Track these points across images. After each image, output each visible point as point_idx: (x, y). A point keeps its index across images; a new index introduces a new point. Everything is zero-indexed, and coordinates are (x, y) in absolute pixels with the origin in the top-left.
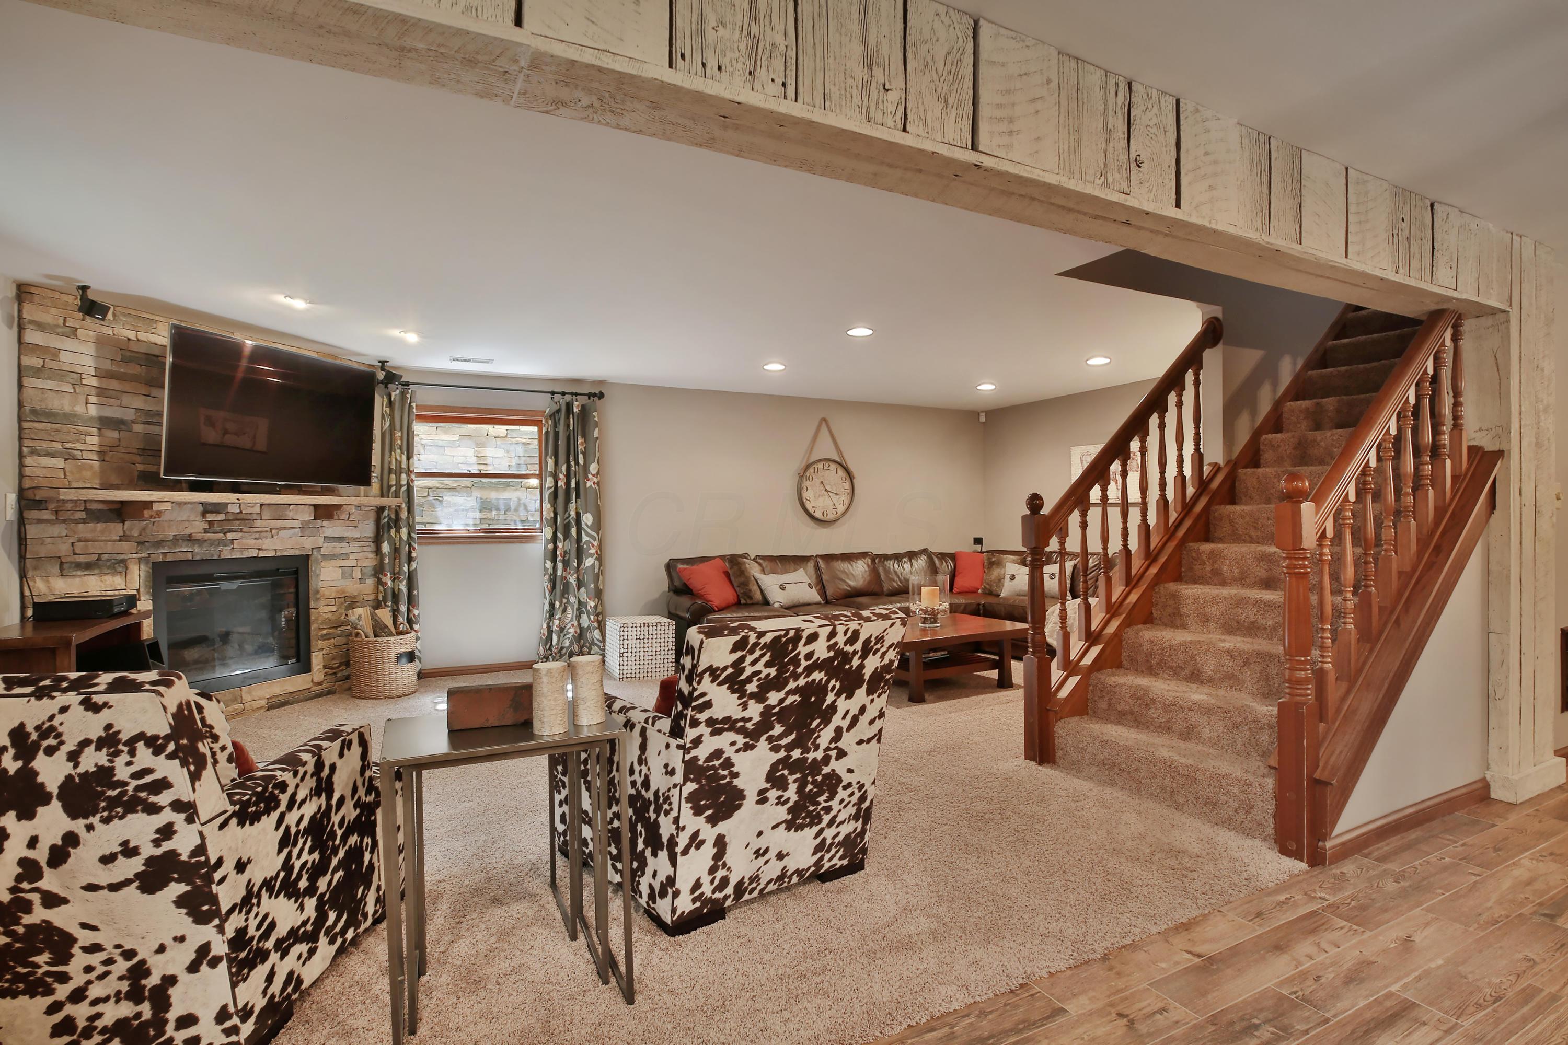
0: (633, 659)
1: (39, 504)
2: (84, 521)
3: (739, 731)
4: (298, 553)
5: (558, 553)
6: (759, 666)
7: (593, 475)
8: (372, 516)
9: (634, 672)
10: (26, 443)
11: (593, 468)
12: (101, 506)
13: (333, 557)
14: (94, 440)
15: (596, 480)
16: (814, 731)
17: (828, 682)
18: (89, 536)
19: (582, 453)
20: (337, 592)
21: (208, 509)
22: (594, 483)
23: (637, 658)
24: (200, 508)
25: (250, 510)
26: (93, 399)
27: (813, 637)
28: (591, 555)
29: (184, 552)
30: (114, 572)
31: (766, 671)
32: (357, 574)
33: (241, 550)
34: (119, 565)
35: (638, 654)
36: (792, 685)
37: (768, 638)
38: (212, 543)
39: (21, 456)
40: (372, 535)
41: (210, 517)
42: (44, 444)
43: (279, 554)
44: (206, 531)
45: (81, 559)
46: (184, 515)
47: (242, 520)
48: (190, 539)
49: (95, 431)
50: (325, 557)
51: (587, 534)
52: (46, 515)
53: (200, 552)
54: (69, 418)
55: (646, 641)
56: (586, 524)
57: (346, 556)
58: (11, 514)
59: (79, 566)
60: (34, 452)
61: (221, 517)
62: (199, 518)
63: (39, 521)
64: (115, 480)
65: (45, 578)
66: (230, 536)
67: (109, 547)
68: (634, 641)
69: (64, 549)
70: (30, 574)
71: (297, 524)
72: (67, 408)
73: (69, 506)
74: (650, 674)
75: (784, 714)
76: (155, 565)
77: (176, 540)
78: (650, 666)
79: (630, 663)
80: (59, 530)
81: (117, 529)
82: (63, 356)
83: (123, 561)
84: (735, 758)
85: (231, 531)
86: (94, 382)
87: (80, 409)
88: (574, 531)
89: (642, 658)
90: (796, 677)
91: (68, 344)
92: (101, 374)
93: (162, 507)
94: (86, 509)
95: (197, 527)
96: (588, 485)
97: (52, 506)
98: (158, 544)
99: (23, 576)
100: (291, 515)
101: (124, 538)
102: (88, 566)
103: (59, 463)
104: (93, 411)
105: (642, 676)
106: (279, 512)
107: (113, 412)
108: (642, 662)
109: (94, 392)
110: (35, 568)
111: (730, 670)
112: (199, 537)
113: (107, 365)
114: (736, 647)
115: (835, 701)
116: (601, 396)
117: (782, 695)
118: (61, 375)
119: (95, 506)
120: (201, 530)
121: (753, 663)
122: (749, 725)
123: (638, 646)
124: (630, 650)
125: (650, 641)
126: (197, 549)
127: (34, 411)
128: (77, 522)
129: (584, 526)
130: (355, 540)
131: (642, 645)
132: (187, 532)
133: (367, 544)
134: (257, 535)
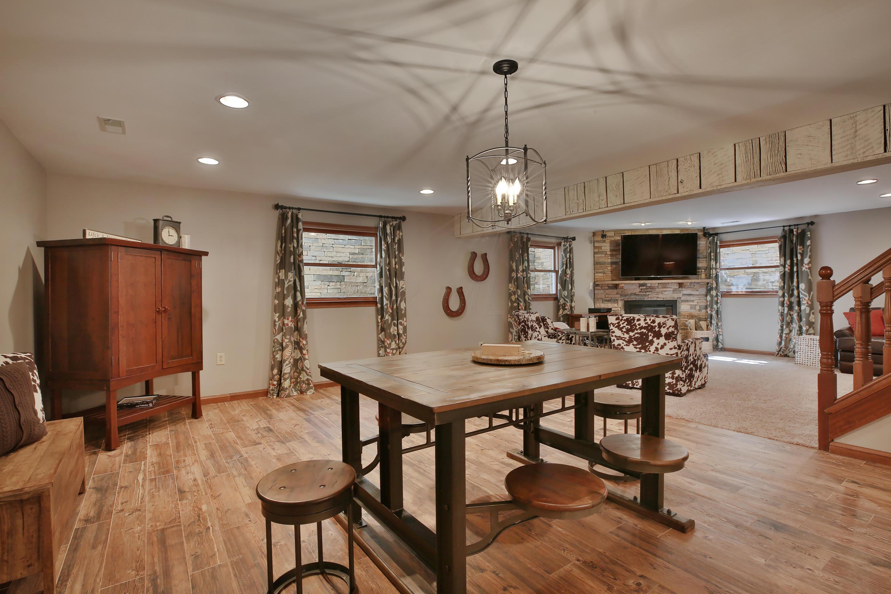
0: (804, 355)
1: (598, 285)
2: (608, 289)
3: (624, 340)
4: (672, 299)
5: (785, 303)
6: (625, 325)
7: (806, 264)
8: (705, 286)
9: (804, 361)
10: (595, 270)
11: (806, 260)
12: (612, 285)
13: (687, 301)
14: (609, 268)
15: (807, 267)
16: (647, 346)
17: (648, 333)
18: (608, 293)
19: (800, 253)
20: (689, 314)
21: (641, 285)
22: (806, 268)
23: (806, 355)
24: (638, 285)
25: (654, 285)
26: (609, 257)
27: (639, 320)
28: (804, 304)
29: (633, 298)
30: (615, 303)
31: (627, 327)
32: (698, 308)
33: (651, 298)
34: (616, 301)
35: (807, 353)
36: (636, 332)
37: (625, 318)
38: (642, 295)
39: (594, 274)
40: (705, 293)
41: (641, 288)
42: (599, 270)
43: (664, 299)
44: (640, 292)
45: (607, 299)
46: (633, 287)
47: (652, 288)
48: (635, 294)
49: (610, 266)
50: (683, 301)
51: (802, 294)
52: (599, 288)
53: (638, 298)
54: (604, 263)
55: (812, 347)
56: (801, 289)
57: (693, 301)
58: (591, 287)
59: (606, 301)
60: (597, 273)
61: (645, 287)
62: (638, 288)
63: (598, 289)
64: (615, 278)
65: (599, 303)
66: (647, 293)
67: (613, 296)
68: (805, 347)
69: (603, 296)
70: (596, 302)
71: (672, 289)
72: (604, 261)
73: (604, 285)
74: (814, 365)
75: (636, 339)
76: (625, 301)
77: (631, 294)
78: (814, 361)
79: (801, 357)
80: (602, 291)
81: (615, 291)
82: (603, 248)
83: (617, 300)
84: (624, 347)
85: (648, 292)
86: (609, 253)
87: (606, 261)
88: (795, 292)
89: (809, 356)
90: (637, 330)
91: (604, 244)
92: (611, 251)
93: (622, 285)
94: (608, 286)
95: (637, 290)
96: (803, 270)
97: (600, 286)
98: (626, 295)
99: (594, 303)
100: (670, 286)
101: (617, 294)
102: (608, 301)
103: (602, 275)
104: (609, 261)
105: (809, 364)
106: (665, 286)
107: (614, 260)
108: (809, 358)
109: (609, 255)
110: (597, 301)
111: (617, 325)
112: (637, 293)
113: (612, 248)
114: (617, 319)
115: (652, 339)
116: (812, 223)
117: (634, 333)
118: (602, 253)
119: (610, 285)
120: (638, 291)
121: (623, 324)
122: (626, 339)
123: (807, 349)
124: (802, 351)
125: (815, 348)
126: (637, 297)
127: (596, 262)
128: (606, 289)
129: (800, 290)
130: (697, 295)
131: (809, 349)
132: (634, 292)
133: (702, 297)
134: (657, 293)
